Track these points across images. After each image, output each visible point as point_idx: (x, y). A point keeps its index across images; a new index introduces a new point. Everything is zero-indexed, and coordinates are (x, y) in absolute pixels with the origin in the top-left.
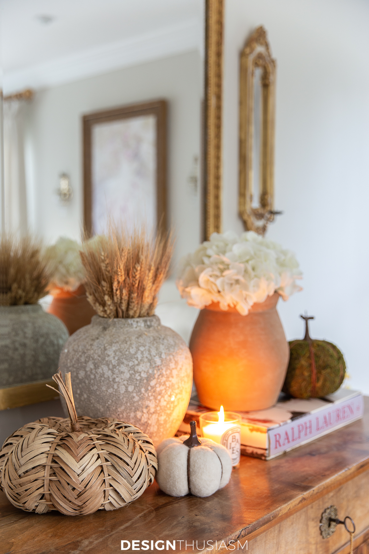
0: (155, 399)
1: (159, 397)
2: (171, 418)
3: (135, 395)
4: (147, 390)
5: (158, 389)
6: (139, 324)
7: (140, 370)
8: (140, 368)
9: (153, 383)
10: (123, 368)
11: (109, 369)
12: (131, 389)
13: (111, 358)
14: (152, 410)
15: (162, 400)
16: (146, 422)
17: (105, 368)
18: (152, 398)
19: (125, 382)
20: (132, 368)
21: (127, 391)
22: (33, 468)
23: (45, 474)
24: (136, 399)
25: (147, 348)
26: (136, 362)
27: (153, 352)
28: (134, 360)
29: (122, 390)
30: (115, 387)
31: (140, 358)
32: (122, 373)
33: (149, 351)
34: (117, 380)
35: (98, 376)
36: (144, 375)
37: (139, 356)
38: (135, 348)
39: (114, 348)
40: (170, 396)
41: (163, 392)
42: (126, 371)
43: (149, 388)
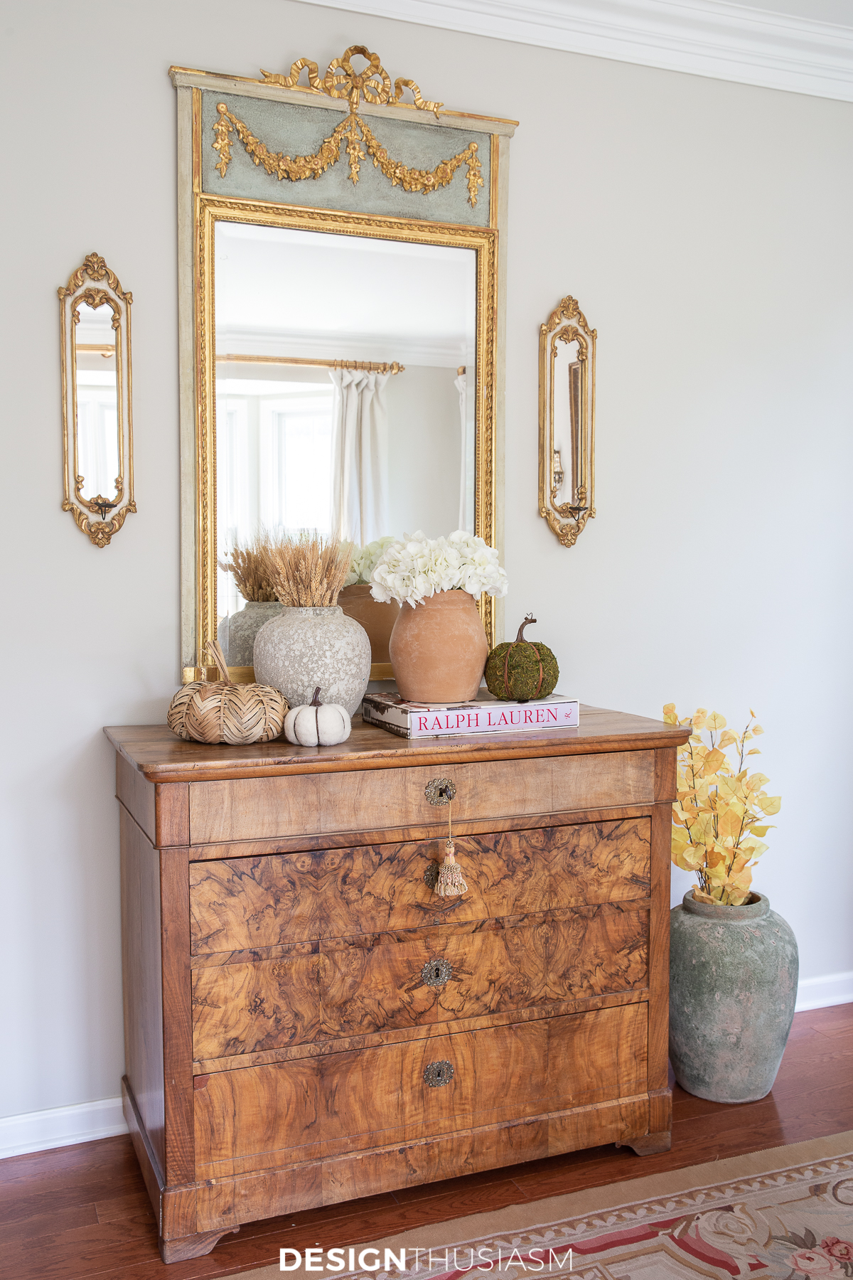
0: (308, 674)
1: (312, 673)
2: (328, 694)
3: (290, 669)
4: (300, 665)
5: (310, 666)
6: (308, 612)
7: (294, 649)
8: (294, 647)
9: (305, 660)
10: (282, 646)
11: (273, 647)
12: (287, 663)
13: (275, 638)
14: (306, 684)
15: (315, 675)
16: (302, 694)
17: (270, 645)
18: (304, 673)
19: (283, 658)
20: (288, 647)
21: (284, 665)
22: (180, 704)
23: (184, 708)
24: (291, 672)
25: (304, 631)
26: (292, 642)
27: (309, 635)
28: (291, 640)
29: (281, 664)
30: (276, 662)
31: (295, 639)
32: (281, 650)
33: (305, 633)
34: (277, 655)
35: (265, 652)
36: (297, 653)
37: (296, 637)
38: (294, 630)
39: (279, 630)
40: (323, 673)
41: (316, 669)
42: (284, 649)
43: (302, 664)
